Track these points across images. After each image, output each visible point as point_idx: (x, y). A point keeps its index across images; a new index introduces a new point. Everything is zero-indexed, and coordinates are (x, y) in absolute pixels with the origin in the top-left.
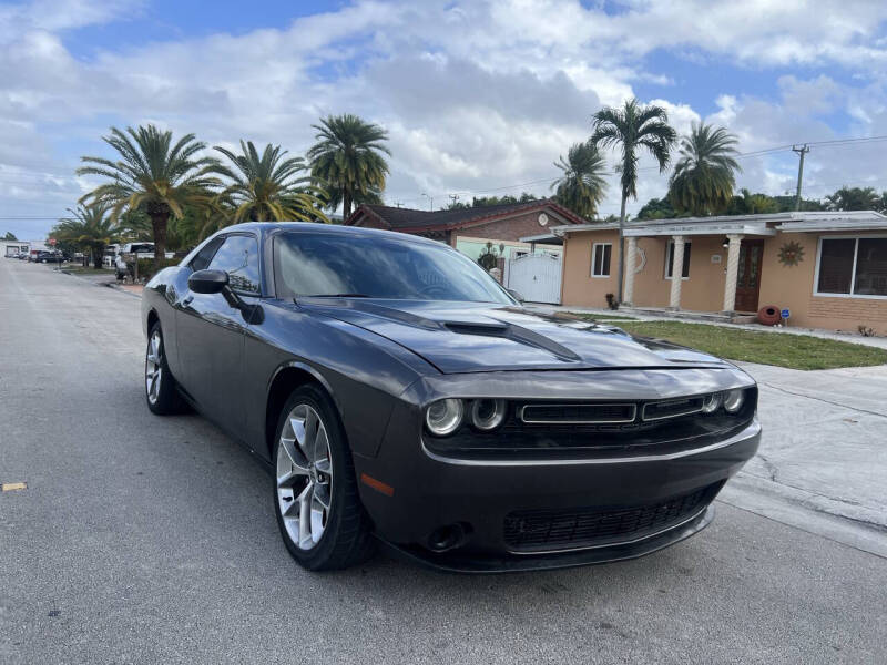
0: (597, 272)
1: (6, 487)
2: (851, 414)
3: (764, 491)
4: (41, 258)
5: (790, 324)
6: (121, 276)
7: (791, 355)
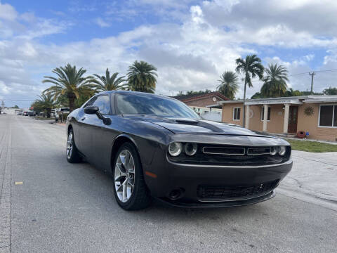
0: (235, 118)
1: (16, 183)
2: (331, 167)
3: (297, 191)
4: (27, 114)
5: (310, 138)
6: (57, 120)
7: (309, 148)
